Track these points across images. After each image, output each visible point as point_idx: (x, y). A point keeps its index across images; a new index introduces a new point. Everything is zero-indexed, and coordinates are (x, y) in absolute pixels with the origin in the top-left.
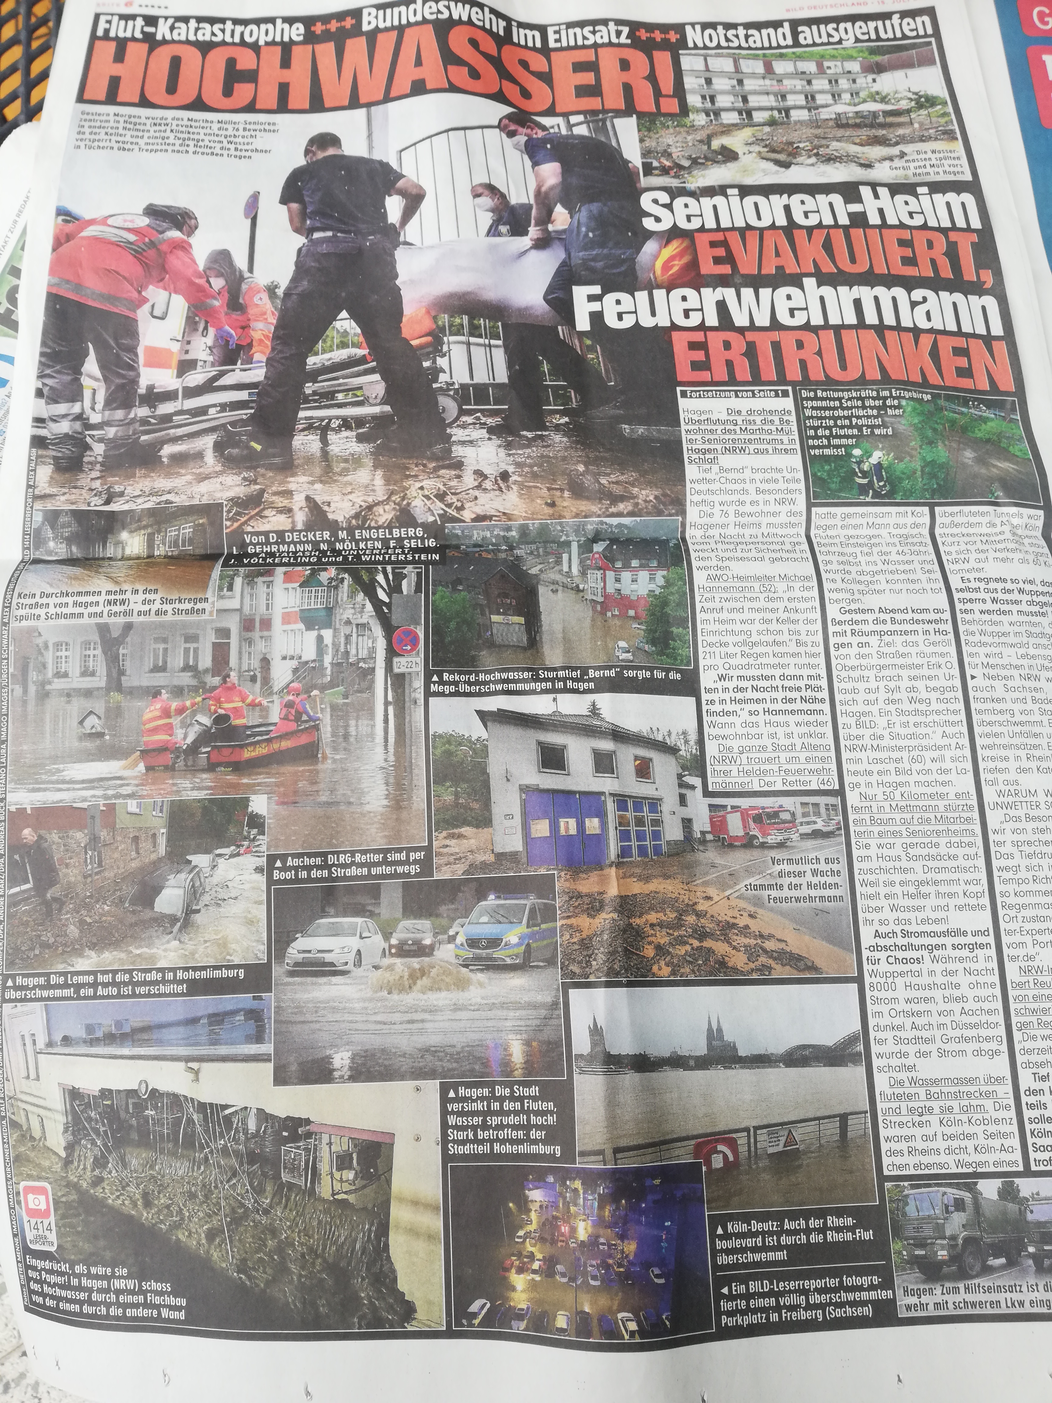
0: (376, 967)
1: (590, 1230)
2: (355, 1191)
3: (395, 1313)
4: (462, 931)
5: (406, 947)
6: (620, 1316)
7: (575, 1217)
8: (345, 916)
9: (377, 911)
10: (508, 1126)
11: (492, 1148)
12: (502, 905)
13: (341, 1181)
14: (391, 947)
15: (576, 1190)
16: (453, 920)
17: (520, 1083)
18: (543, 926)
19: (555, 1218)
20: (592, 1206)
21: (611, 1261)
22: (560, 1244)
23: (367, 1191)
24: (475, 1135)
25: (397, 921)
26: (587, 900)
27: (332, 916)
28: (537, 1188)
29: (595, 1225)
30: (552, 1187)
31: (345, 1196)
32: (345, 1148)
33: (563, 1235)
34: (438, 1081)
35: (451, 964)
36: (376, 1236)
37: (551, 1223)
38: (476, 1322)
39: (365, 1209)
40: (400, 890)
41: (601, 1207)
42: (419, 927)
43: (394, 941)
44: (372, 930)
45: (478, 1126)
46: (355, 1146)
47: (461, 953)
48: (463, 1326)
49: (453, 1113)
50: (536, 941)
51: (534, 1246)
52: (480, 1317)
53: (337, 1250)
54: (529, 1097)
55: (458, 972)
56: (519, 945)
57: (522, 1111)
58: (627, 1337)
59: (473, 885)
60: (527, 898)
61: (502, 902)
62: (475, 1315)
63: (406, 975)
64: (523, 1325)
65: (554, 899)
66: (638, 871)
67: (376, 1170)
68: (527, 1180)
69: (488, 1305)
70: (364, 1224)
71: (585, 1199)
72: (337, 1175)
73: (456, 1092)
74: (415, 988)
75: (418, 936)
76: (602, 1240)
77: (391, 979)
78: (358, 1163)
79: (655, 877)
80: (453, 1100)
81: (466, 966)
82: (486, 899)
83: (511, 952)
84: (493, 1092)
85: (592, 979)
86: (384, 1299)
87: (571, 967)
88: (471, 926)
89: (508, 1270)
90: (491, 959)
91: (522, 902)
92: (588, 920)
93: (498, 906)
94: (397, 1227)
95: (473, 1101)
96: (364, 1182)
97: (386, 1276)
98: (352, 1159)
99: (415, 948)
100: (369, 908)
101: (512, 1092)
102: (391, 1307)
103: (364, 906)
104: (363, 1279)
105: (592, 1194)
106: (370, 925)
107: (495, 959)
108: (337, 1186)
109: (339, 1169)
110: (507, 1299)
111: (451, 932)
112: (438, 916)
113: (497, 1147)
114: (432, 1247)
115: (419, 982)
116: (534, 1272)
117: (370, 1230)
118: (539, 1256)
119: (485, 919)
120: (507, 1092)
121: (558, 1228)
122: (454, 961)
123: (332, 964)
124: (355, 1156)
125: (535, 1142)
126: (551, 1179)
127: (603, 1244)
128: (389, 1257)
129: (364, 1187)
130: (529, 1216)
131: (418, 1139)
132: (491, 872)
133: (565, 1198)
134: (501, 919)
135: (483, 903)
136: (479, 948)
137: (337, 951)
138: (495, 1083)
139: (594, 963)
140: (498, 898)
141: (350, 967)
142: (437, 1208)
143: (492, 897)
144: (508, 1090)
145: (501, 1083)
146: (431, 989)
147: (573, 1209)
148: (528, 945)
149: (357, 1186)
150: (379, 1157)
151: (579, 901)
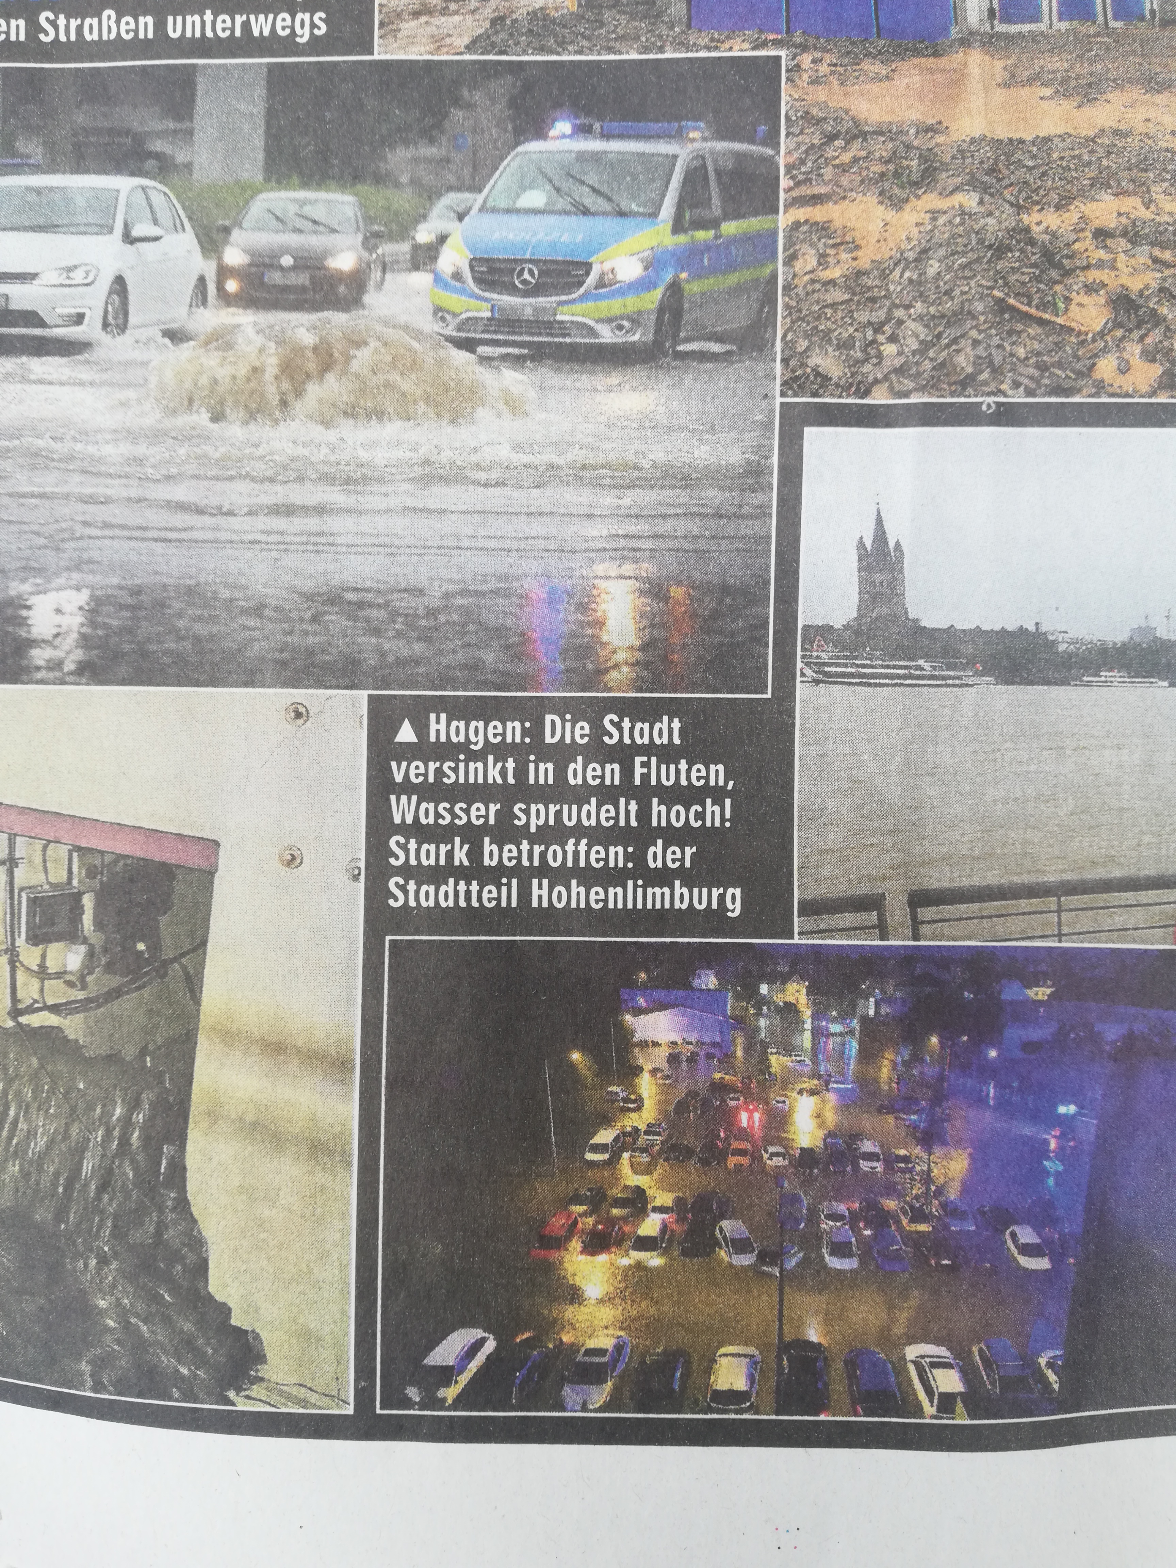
0: (175, 336)
1: (831, 1118)
2: (84, 1005)
3: (201, 1360)
4: (457, 232)
5: (276, 278)
6: (912, 1352)
7: (785, 1084)
8: (79, 168)
9: (181, 158)
10: (579, 831)
11: (525, 893)
12: (596, 158)
13: (42, 973)
14: (224, 272)
15: (790, 1008)
16: (432, 195)
17: (623, 707)
18: (730, 228)
19: (720, 1088)
20: (841, 1054)
21: (891, 1204)
22: (732, 1161)
23: (125, 1005)
24: (475, 854)
25: (248, 192)
26: (881, 148)
27: (37, 169)
28: (662, 1006)
29: (846, 1104)
30: (713, 1000)
31: (50, 1019)
32: (58, 875)
33: (744, 1134)
34: (363, 695)
35: (418, 334)
36: (146, 1139)
37: (706, 1103)
38: (450, 1393)
39: (112, 1058)
40: (260, 91)
41: (868, 1055)
42: (318, 212)
43: (234, 257)
44: (164, 216)
45: (485, 829)
46: (91, 872)
47: (453, 301)
48: (407, 1403)
49: (407, 787)
50: (698, 275)
51: (648, 1170)
52: (464, 1379)
53: (25, 1175)
54: (649, 749)
55: (441, 363)
56: (642, 285)
57: (627, 789)
58: (929, 1409)
59: (503, 86)
60: (679, 135)
61: (595, 145)
62: (446, 1375)
63: (272, 364)
64: (600, 1395)
65: (772, 140)
66: (1056, 64)
67: (155, 947)
68: (631, 984)
69: (490, 1346)
70: (108, 1103)
71: (817, 1033)
72: (30, 956)
73: (421, 729)
74: (299, 407)
75: (315, 241)
76: (868, 1146)
77: (223, 373)
78: (99, 924)
79: (1119, 85)
80: (408, 752)
81: (468, 345)
82: (540, 133)
83: (615, 306)
84: (536, 732)
85: (879, 398)
86: (167, 1320)
87: (816, 360)
88: (488, 220)
89: (559, 1243)
90: (550, 326)
91: (663, 148)
92: (881, 213)
93: (582, 157)
94: (213, 1116)
95: (473, 756)
96: (115, 981)
97: (175, 1257)
98: (77, 910)
99: (302, 279)
100: (158, 146)
101: (598, 731)
102: (189, 1343)
103: (139, 140)
104: (103, 1261)
105: (842, 1018)
106: (158, 200)
107: (563, 328)
108: (29, 990)
109: (35, 939)
110: (554, 1325)
111: (424, 235)
112: (380, 179)
113: (540, 892)
114: (322, 1178)
115: (313, 390)
116: (645, 1244)
117: (127, 1122)
118: (664, 1198)
119: (535, 198)
120: (581, 732)
121: (729, 1117)
122: (429, 325)
123: (32, 318)
124: (88, 902)
125: (663, 877)
126: (709, 980)
127: (871, 1157)
128: (183, 1204)
129: (115, 994)
130: (631, 1087)
131: (292, 861)
132: (562, 44)
133: (752, 1033)
134: (589, 200)
135: (534, 146)
136: (512, 290)
137: (51, 277)
138: (544, 706)
139: (890, 349)
140: (583, 130)
141: (90, 329)
142: (343, 1065)
143: (563, 127)
144: (583, 728)
145: (561, 707)
146: (350, 413)
147: (777, 1062)
148: (675, 288)
149: (93, 991)
150: (166, 907)
151: (856, 149)
